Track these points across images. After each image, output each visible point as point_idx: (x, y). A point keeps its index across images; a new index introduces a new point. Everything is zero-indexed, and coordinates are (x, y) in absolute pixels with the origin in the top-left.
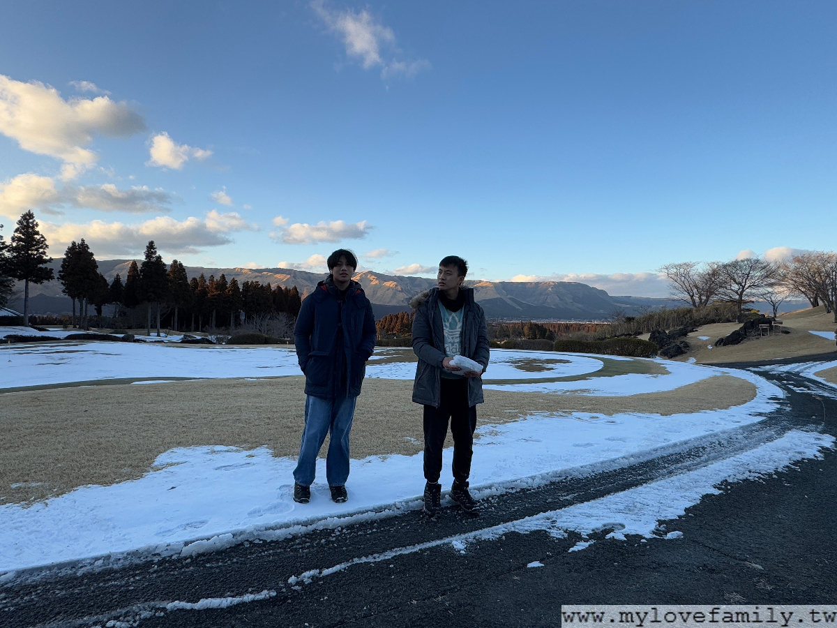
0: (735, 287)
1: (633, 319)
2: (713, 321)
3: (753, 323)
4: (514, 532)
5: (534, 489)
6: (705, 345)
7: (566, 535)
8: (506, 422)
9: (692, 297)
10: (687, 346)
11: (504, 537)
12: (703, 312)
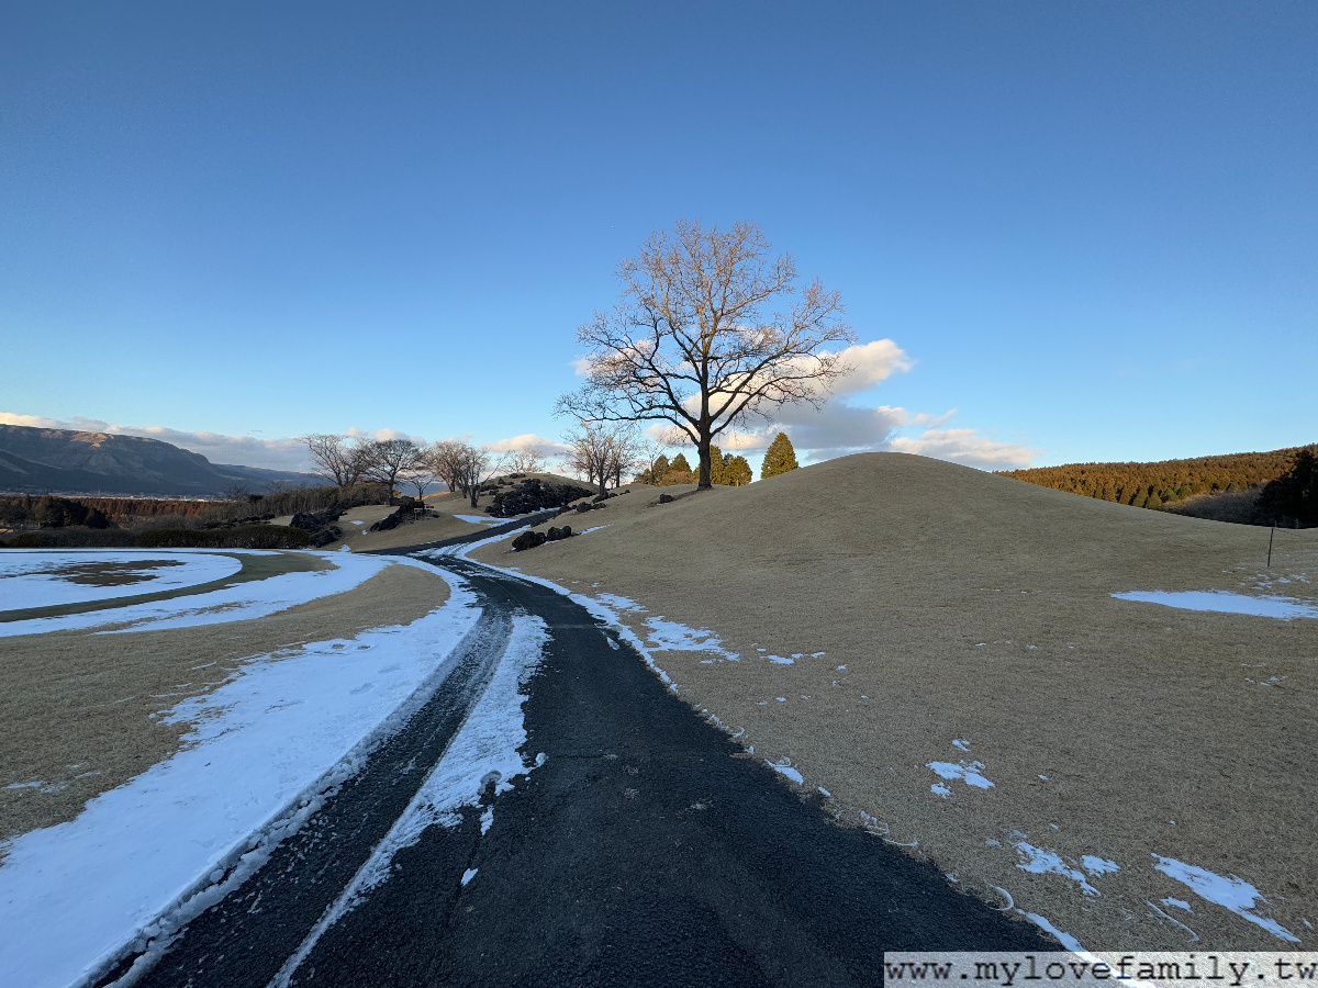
0: (389, 468)
1: (260, 497)
2: (363, 504)
3: (407, 507)
4: (400, 850)
5: (359, 776)
6: (358, 530)
7: (460, 816)
8: (216, 687)
9: (338, 475)
10: (339, 532)
11: (398, 866)
12: (351, 492)
